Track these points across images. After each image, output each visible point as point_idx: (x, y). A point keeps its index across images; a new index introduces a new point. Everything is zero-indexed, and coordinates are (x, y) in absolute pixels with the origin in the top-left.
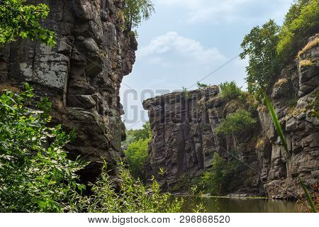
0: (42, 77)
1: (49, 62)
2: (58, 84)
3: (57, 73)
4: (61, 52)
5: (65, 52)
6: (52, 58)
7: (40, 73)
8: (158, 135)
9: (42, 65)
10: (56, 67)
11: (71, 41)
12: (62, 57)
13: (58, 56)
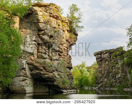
0: (27, 49)
1: (29, 44)
2: (31, 52)
3: (31, 48)
4: (33, 41)
5: (35, 41)
6: (30, 43)
7: (26, 48)
8: (100, 66)
9: (27, 45)
10: (31, 46)
11: (37, 37)
12: (34, 42)
13: (32, 42)
